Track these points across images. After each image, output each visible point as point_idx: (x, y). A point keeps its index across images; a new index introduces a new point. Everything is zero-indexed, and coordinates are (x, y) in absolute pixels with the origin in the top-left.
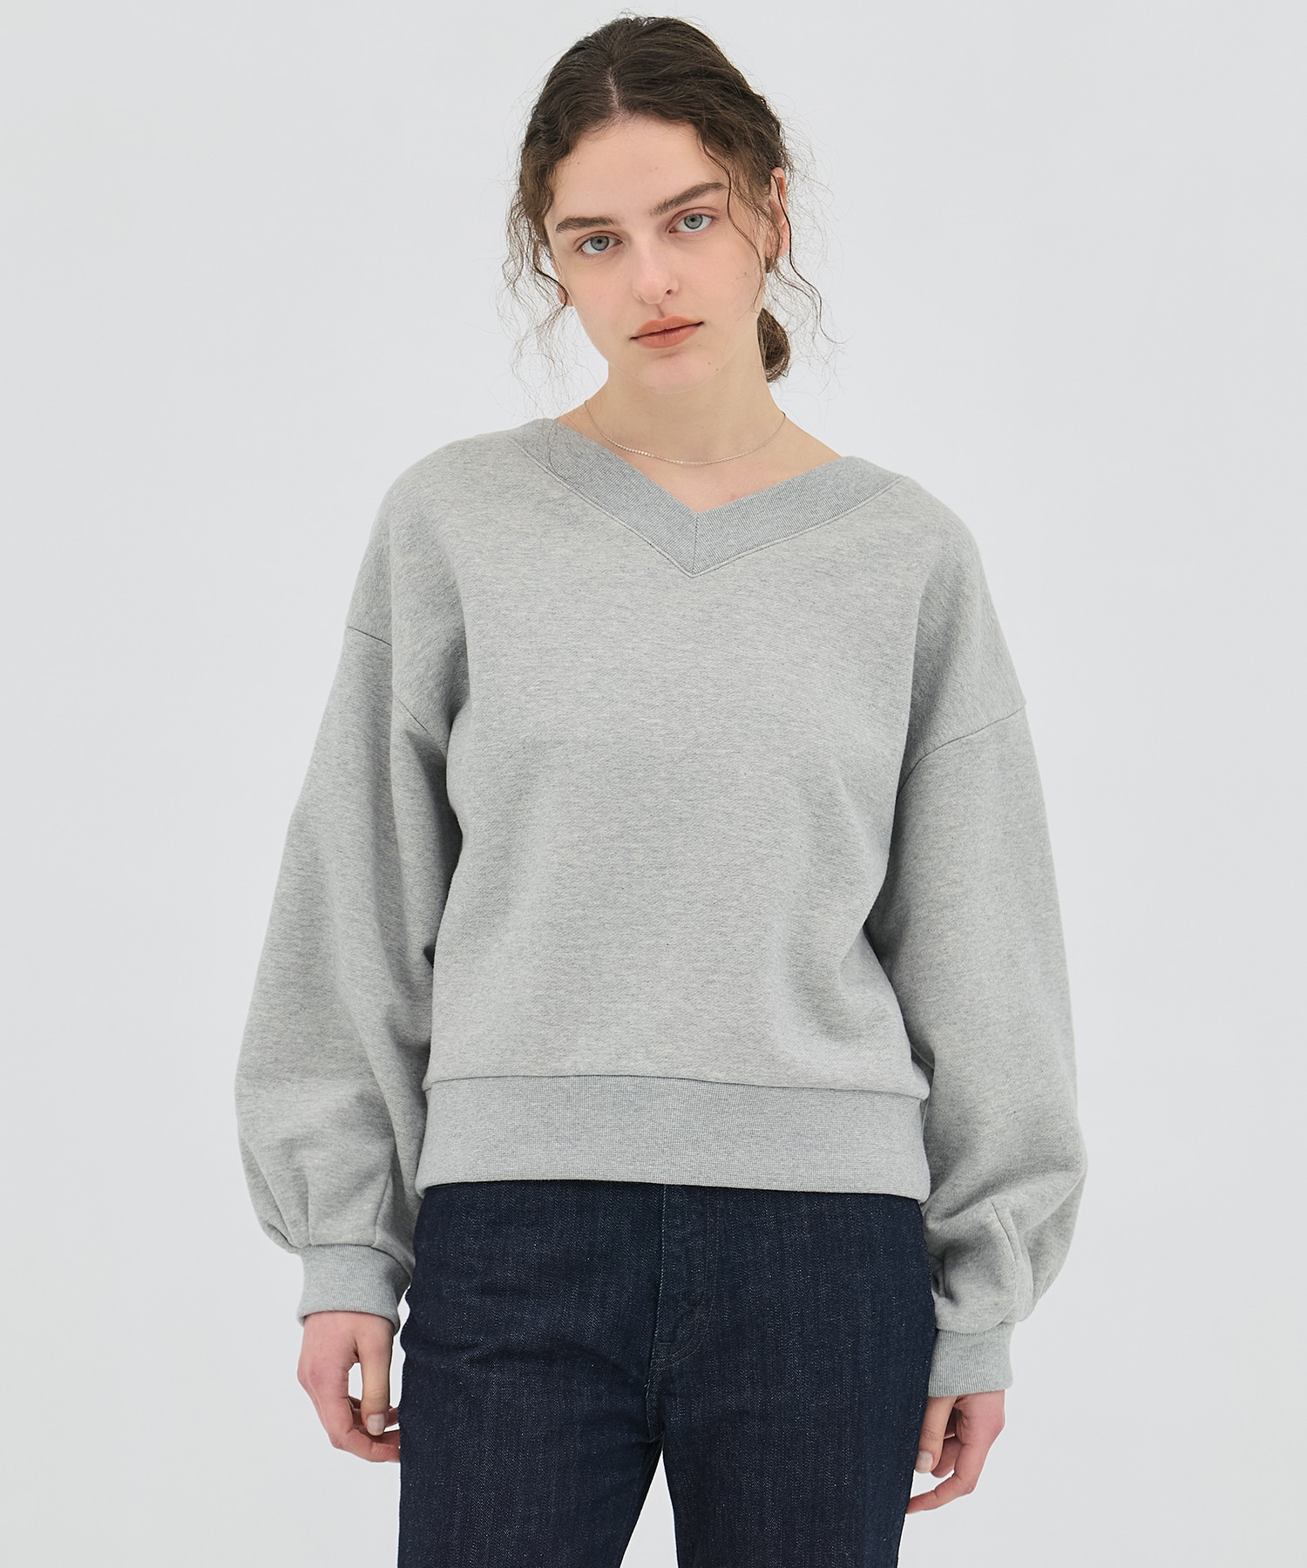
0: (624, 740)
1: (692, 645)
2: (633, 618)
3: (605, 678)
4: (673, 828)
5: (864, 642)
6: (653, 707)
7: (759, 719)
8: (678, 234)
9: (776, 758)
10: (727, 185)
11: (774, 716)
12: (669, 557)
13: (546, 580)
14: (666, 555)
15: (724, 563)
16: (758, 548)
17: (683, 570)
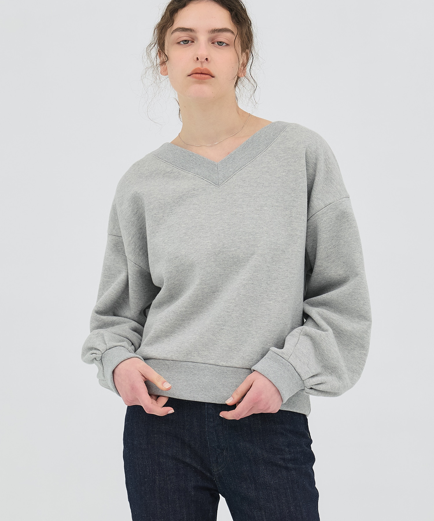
0: (198, 250)
1: (219, 212)
2: (198, 207)
3: (189, 230)
5: (285, 194)
6: (207, 237)
7: (245, 235)
9: (252, 249)
11: (250, 233)
12: (210, 182)
13: (167, 199)
14: (209, 181)
15: (229, 179)
16: (240, 169)
17: (215, 185)
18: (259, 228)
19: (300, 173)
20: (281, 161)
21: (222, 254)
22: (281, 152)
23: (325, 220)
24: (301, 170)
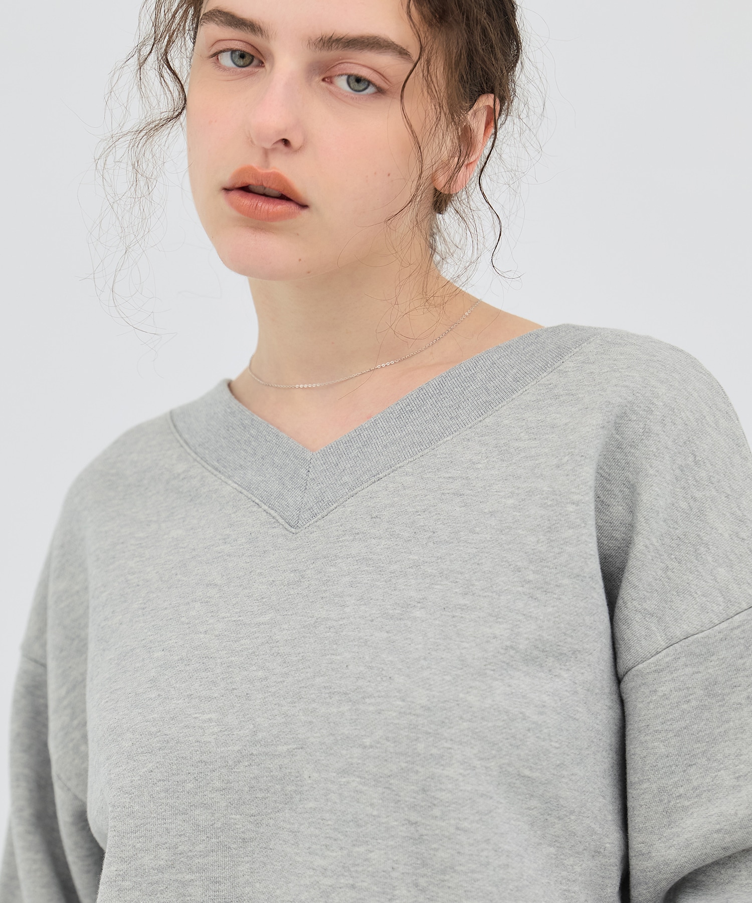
1: (271, 615)
4: (235, 852)
7: (329, 700)
8: (331, 87)
10: (415, 58)
11: (346, 694)
12: (275, 514)
14: (272, 512)
15: (333, 507)
16: (376, 478)
17: (287, 526)
18: (379, 679)
19: (571, 508)
20: (514, 461)
21: (246, 764)
22: (522, 434)
23: (665, 695)
24: (576, 498)
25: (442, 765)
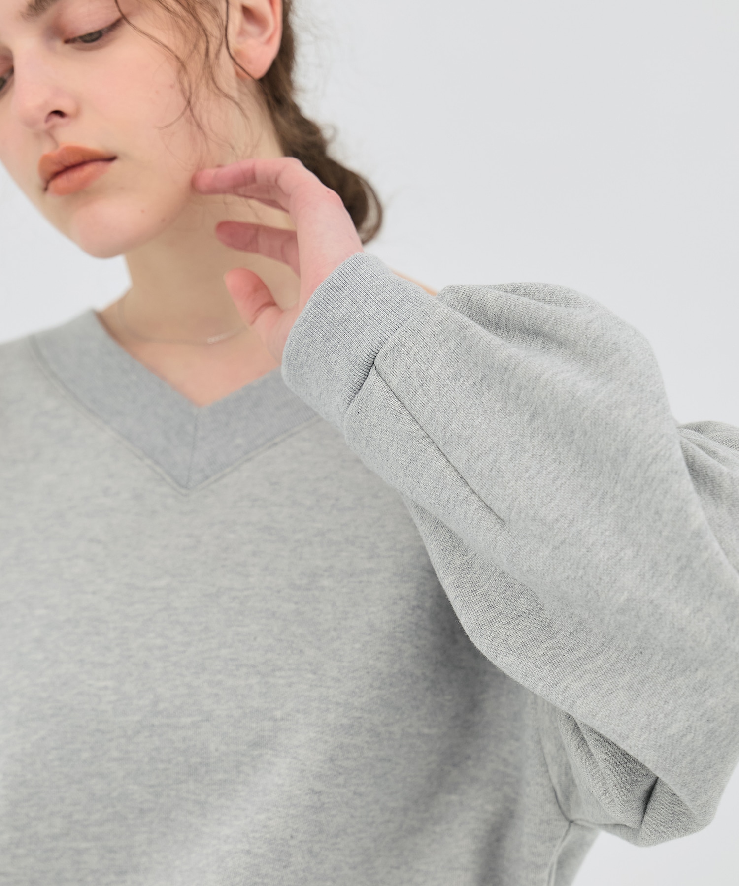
12: (160, 471)
14: (158, 468)
15: (227, 471)
16: (272, 444)
17: (177, 487)
25: (352, 735)
